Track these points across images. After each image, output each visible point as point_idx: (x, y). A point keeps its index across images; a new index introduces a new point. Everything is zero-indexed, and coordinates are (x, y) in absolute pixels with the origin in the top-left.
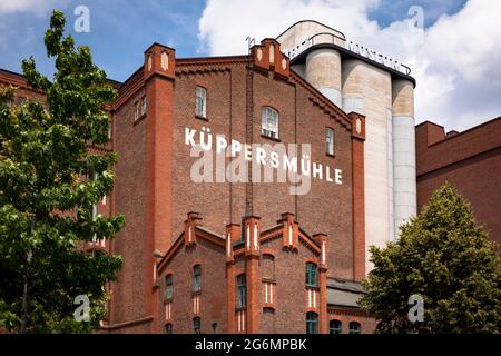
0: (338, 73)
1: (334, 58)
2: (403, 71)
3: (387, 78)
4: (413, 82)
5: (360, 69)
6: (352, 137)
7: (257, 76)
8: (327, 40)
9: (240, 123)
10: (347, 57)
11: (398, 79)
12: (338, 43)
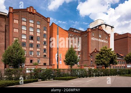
0: (105, 27)
1: (105, 25)
2: (112, 26)
3: (111, 27)
4: (114, 27)
5: (108, 27)
7: (99, 30)
8: (104, 23)
10: (106, 25)
11: (112, 27)
12: (105, 23)
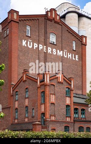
0: (77, 21)
6: (82, 44)
7: (48, 22)
9: (42, 39)
12: (77, 10)
